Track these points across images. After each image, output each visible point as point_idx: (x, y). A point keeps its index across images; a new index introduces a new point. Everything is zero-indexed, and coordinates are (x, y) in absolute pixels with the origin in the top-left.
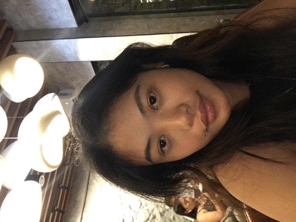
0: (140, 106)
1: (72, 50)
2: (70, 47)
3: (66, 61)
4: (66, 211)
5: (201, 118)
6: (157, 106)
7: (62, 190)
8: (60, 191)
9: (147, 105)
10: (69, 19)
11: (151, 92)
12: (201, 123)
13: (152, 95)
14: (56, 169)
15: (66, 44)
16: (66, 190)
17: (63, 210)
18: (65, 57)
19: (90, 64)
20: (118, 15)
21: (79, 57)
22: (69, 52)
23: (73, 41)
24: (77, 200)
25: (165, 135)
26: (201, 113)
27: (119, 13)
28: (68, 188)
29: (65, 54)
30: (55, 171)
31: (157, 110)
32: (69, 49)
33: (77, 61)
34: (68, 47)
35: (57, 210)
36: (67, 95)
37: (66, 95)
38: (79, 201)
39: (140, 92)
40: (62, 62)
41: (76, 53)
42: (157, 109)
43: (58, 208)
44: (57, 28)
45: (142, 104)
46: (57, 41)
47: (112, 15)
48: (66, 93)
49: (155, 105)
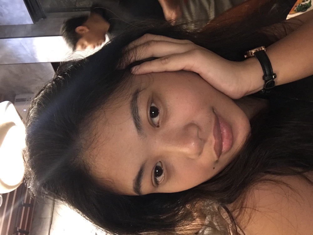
0: (137, 120)
1: (28, 50)
2: (26, 47)
3: (21, 63)
4: (30, 231)
5: (215, 146)
6: (158, 123)
7: (24, 208)
8: (22, 209)
9: (146, 120)
10: (23, 14)
11: (153, 101)
12: (214, 153)
13: (153, 105)
14: (16, 188)
15: (21, 44)
16: (29, 208)
17: (26, 230)
18: (19, 58)
19: (51, 65)
20: (80, 10)
21: (36, 58)
22: (24, 53)
23: (28, 40)
24: (43, 217)
25: (163, 162)
26: (215, 139)
27: (81, 8)
28: (31, 206)
29: (19, 55)
30: (13, 191)
31: (157, 128)
32: (25, 49)
33: (35, 62)
34: (23, 47)
35: (20, 231)
36: (25, 101)
37: (23, 101)
38: (45, 218)
39: (139, 99)
40: (17, 64)
41: (33, 54)
42: (158, 126)
43: (20, 228)
44: (8, 25)
45: (139, 117)
46: (9, 40)
47: (74, 10)
48: (24, 99)
49: (156, 120)
